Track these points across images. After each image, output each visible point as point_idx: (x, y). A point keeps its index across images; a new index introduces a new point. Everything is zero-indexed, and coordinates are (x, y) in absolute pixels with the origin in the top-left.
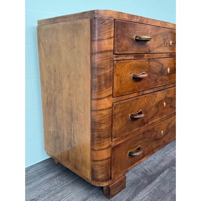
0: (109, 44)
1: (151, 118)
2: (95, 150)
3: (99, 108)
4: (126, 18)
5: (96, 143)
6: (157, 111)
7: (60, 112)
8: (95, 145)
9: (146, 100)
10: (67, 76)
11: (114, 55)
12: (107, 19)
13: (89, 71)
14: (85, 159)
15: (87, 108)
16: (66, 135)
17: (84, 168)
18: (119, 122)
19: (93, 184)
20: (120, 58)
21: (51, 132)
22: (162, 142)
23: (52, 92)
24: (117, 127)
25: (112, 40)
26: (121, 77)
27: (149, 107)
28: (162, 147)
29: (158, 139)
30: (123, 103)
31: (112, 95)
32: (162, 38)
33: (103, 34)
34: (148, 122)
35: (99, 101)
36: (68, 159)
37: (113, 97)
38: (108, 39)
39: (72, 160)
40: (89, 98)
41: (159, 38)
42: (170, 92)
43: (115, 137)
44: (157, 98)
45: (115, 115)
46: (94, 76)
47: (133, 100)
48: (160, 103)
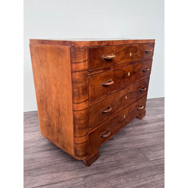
0: (84, 65)
1: (117, 108)
2: (77, 137)
3: (79, 109)
4: (97, 44)
5: (77, 132)
6: (120, 103)
7: (51, 108)
8: (77, 134)
9: (112, 98)
10: (55, 84)
11: (89, 73)
12: (83, 48)
13: (71, 83)
14: (70, 142)
15: (70, 109)
16: (55, 124)
17: (69, 148)
18: (93, 117)
19: (76, 158)
20: (93, 74)
21: (45, 121)
22: (124, 123)
23: (44, 93)
24: (91, 120)
25: (87, 62)
26: (94, 87)
27: (115, 102)
28: (125, 126)
29: (121, 122)
30: (96, 104)
31: (88, 99)
32: (124, 53)
33: (80, 59)
34: (114, 112)
35: (79, 104)
36: (58, 141)
37: (89, 101)
38: (83, 62)
39: (61, 142)
40: (71, 102)
41: (122, 53)
42: (130, 88)
43: (90, 127)
44: (121, 94)
45: (90, 113)
46: (74, 88)
47: (103, 100)
48: (123, 97)
